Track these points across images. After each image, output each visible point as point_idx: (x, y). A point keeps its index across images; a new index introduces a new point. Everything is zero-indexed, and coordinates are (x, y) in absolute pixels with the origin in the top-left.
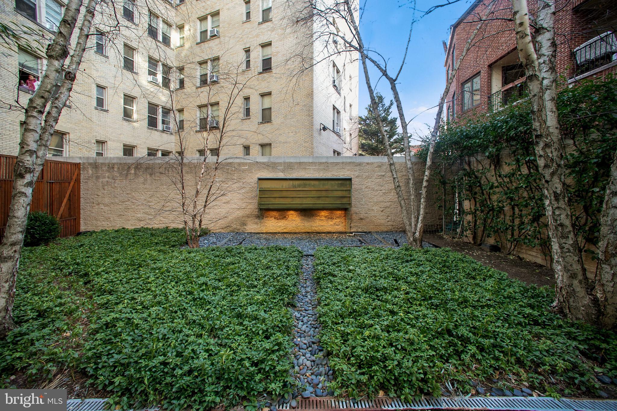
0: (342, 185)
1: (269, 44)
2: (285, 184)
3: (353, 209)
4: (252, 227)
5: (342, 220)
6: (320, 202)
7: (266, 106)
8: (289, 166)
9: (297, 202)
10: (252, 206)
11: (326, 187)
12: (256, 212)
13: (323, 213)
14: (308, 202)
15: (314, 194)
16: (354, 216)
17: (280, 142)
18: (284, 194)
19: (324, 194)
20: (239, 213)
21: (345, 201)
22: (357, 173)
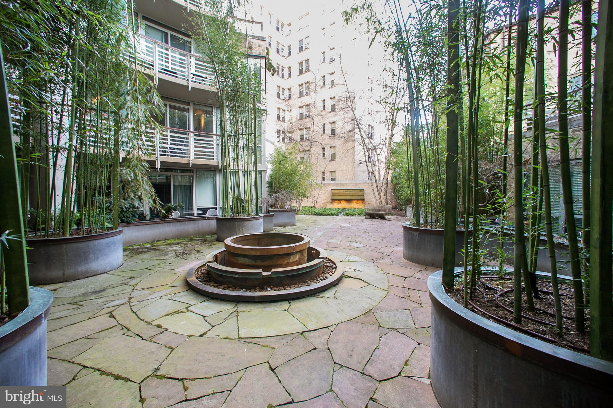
0: (361, 191)
1: (334, 122)
2: (341, 191)
3: (366, 200)
4: (329, 206)
5: (362, 204)
6: (353, 197)
7: (333, 153)
8: (342, 184)
9: (344, 197)
10: (329, 199)
11: (355, 192)
12: (330, 201)
13: (355, 201)
14: (349, 197)
15: (350, 194)
16: (366, 203)
17: (340, 170)
18: (340, 194)
19: (354, 194)
20: (325, 201)
21: (362, 197)
22: (367, 187)
